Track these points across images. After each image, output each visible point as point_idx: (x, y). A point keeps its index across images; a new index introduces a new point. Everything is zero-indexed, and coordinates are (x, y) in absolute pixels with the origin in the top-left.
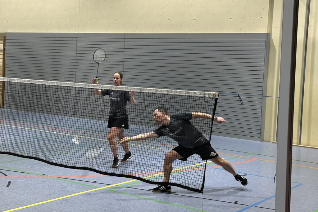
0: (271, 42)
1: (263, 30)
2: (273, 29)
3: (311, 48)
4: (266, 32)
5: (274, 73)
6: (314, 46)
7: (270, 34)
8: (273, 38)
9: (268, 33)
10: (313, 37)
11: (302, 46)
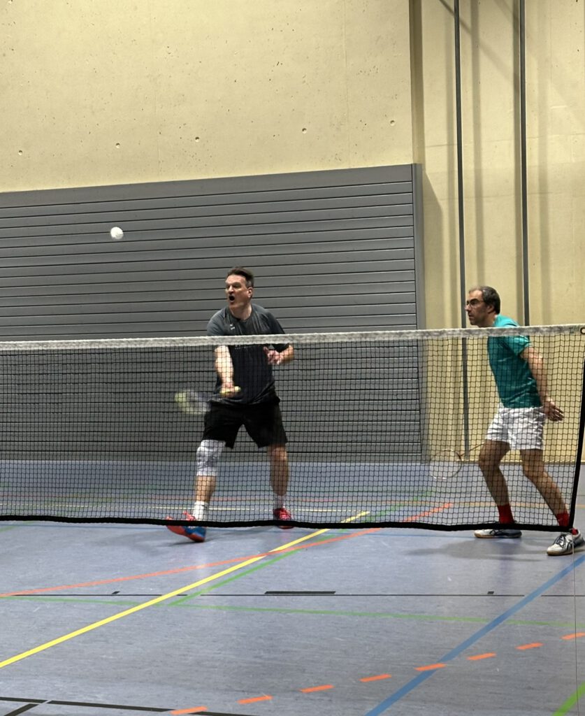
0: (424, 189)
1: (402, 157)
2: (427, 150)
3: (538, 195)
4: (409, 161)
5: (441, 272)
6: (543, 192)
7: (421, 165)
8: (429, 177)
9: (416, 162)
10: (540, 166)
11: (513, 191)
